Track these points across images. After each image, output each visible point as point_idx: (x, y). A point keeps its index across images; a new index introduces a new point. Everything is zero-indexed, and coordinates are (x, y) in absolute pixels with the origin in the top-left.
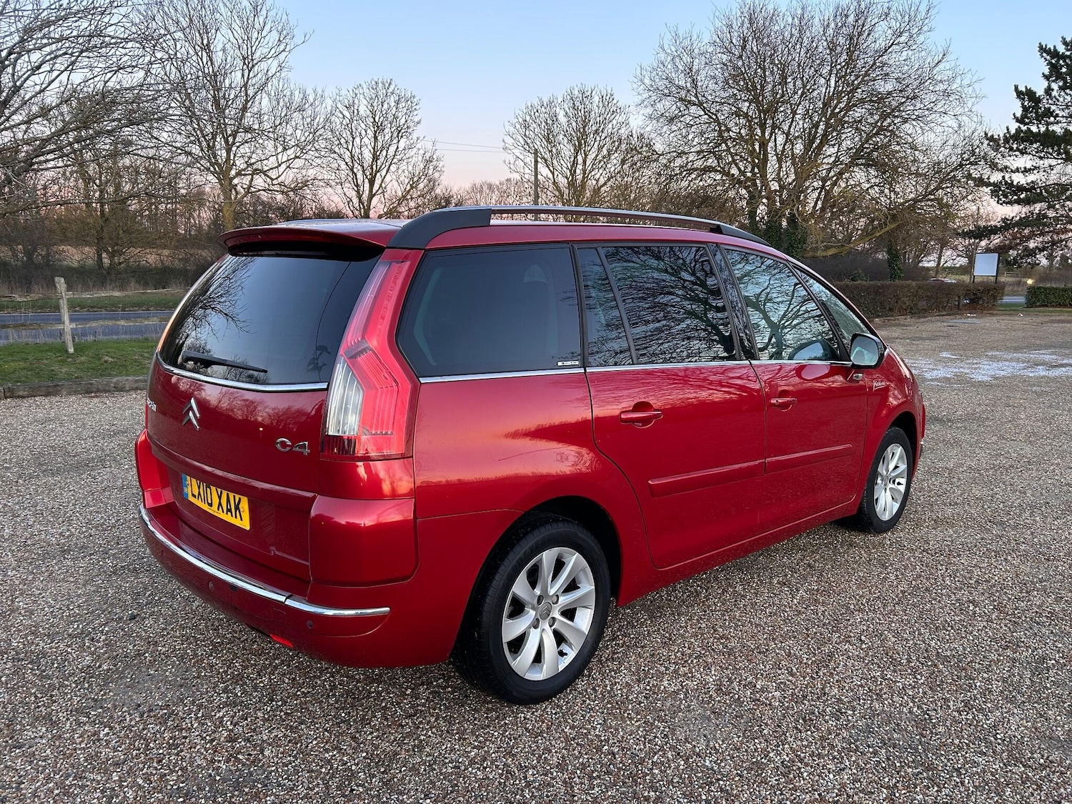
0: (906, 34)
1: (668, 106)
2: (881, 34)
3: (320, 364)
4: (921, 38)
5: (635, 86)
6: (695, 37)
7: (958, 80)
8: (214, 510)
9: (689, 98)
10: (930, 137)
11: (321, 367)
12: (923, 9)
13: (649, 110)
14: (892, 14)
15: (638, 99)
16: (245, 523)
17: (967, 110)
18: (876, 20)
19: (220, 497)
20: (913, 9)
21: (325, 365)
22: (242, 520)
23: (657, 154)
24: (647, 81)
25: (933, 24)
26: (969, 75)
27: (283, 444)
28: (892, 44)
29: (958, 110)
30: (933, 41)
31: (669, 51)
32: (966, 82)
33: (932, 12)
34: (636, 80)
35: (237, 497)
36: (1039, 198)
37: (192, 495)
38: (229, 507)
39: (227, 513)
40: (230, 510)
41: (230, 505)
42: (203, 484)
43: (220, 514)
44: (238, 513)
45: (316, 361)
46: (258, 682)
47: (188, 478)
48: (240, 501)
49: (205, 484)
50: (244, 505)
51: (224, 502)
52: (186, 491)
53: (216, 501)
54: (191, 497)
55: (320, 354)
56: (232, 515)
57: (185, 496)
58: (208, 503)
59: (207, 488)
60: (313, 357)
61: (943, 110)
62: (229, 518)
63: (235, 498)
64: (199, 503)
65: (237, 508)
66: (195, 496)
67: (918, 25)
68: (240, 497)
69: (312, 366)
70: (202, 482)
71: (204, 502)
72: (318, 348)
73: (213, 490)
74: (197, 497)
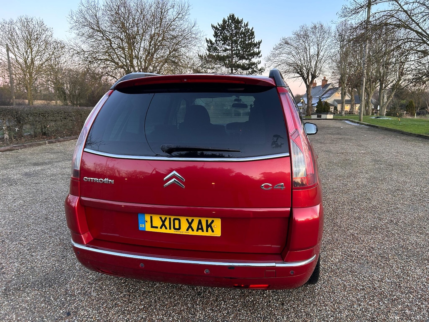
0: (181, 15)
1: (87, 30)
2: (171, 14)
4: (186, 17)
5: (68, 19)
6: (97, 2)
7: (199, 34)
8: (183, 231)
10: (191, 54)
11: (281, 145)
12: (186, 5)
13: (78, 32)
14: (175, 7)
15: (70, 26)
17: (202, 45)
18: (169, 8)
19: (190, 224)
20: (182, 5)
22: (213, 231)
23: (84, 51)
24: (75, 18)
25: (190, 12)
26: (202, 33)
27: (266, 186)
28: (177, 18)
29: (199, 45)
30: (191, 18)
32: (202, 35)
33: (190, 8)
34: (69, 17)
35: (210, 220)
37: (152, 227)
38: (200, 227)
39: (197, 231)
40: (202, 229)
41: (202, 226)
42: (170, 219)
43: (190, 232)
44: (209, 229)
45: (276, 143)
46: (198, 317)
47: (147, 217)
48: (213, 221)
49: (172, 218)
50: (217, 224)
51: (195, 225)
52: (141, 226)
53: (185, 225)
54: (148, 228)
55: (277, 139)
56: (203, 231)
57: (140, 229)
58: (175, 228)
59: (174, 220)
60: (273, 141)
61: (194, 44)
62: (200, 233)
63: (207, 221)
64: (163, 230)
65: (209, 226)
66: (157, 227)
67: (185, 12)
68: (213, 219)
69: (274, 145)
70: (168, 217)
71: (170, 229)
72: (275, 136)
73: (183, 220)
74: (159, 227)
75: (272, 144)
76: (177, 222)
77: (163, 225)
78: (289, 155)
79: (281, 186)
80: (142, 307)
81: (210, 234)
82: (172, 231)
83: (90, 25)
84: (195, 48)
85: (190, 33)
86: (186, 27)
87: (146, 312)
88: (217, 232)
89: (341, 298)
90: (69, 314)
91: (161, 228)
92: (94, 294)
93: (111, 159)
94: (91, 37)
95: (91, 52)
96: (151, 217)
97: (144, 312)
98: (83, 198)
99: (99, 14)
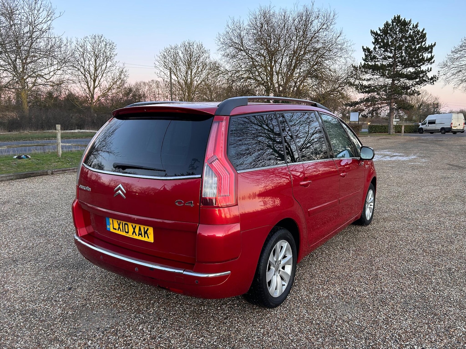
0: (326, 25)
1: (231, 50)
2: (316, 25)
3: (195, 167)
4: (331, 27)
5: (216, 42)
6: (241, 22)
7: (346, 44)
8: (130, 235)
9: (240, 47)
11: (196, 168)
12: (332, 15)
13: (223, 53)
14: (320, 17)
15: (218, 48)
16: (151, 239)
17: (349, 56)
18: (314, 19)
19: (134, 229)
20: (328, 15)
21: (197, 167)
22: (148, 238)
24: (222, 40)
25: (336, 21)
26: (350, 42)
27: (180, 203)
28: (320, 29)
29: (346, 56)
30: (336, 27)
31: (231, 27)
32: (349, 45)
33: (336, 16)
34: (217, 39)
35: (146, 228)
36: (373, 91)
37: (114, 229)
38: (140, 233)
39: (139, 236)
40: (141, 234)
41: (141, 232)
42: (122, 223)
43: (135, 237)
44: (146, 235)
45: (193, 166)
46: (149, 312)
47: (111, 220)
48: (148, 229)
49: (124, 223)
50: (151, 231)
51: (137, 230)
52: (108, 227)
53: (131, 230)
54: (112, 230)
55: (195, 162)
56: (142, 236)
57: (108, 229)
58: (126, 232)
60: (191, 164)
61: (340, 55)
62: (140, 238)
63: (144, 228)
64: (119, 232)
65: (146, 233)
66: (116, 229)
67: (330, 21)
68: (148, 227)
69: (191, 168)
70: (121, 222)
71: (123, 232)
72: (193, 160)
73: (130, 225)
74: (117, 229)
76: (126, 226)
77: (119, 228)
78: (201, 176)
80: (119, 295)
81: (146, 239)
82: (124, 234)
83: (233, 44)
84: (341, 59)
85: (335, 44)
86: (331, 37)
87: (118, 299)
90: (70, 289)
94: (234, 56)
95: (234, 71)
96: (113, 220)
97: (117, 299)
98: (79, 200)
99: (243, 34)
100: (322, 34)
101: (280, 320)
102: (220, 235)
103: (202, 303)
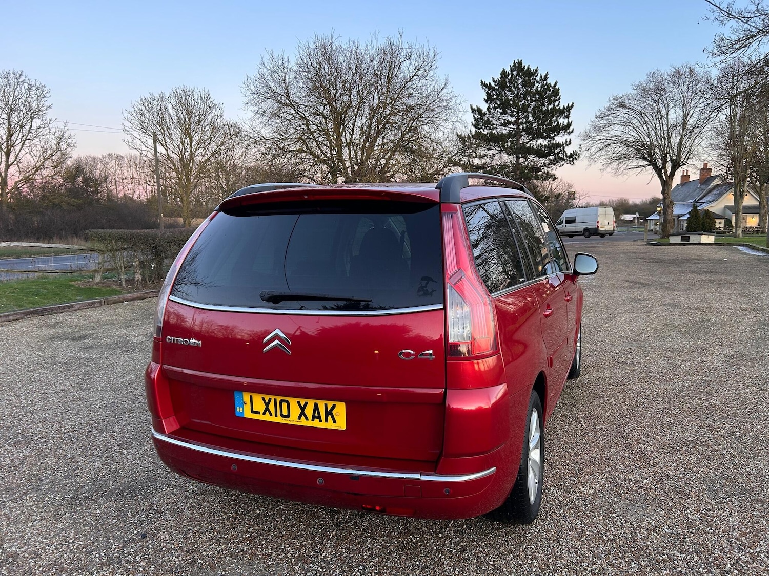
0: (422, 70)
1: (270, 105)
2: (407, 69)
3: (430, 291)
4: (431, 73)
5: (243, 90)
6: (286, 60)
7: (454, 100)
8: (294, 420)
9: (284, 100)
10: (440, 135)
11: (431, 293)
12: (431, 54)
13: (256, 108)
14: (413, 57)
15: (245, 100)
17: (459, 119)
18: (403, 59)
19: (303, 409)
20: (425, 54)
21: (433, 291)
22: (335, 422)
23: (264, 139)
24: (252, 87)
25: (437, 64)
26: (459, 97)
27: (408, 354)
28: (415, 75)
29: (454, 119)
30: (439, 74)
31: (268, 67)
32: (458, 102)
33: (437, 57)
34: (244, 86)
35: (330, 404)
37: (253, 412)
38: (316, 415)
39: (313, 420)
40: (319, 417)
41: (319, 413)
42: (275, 400)
43: (303, 422)
44: (330, 417)
45: (425, 289)
47: (246, 397)
48: (334, 406)
49: (279, 399)
50: (341, 409)
51: (309, 411)
52: (239, 410)
53: (295, 411)
54: (248, 414)
55: (427, 283)
56: (321, 421)
57: (237, 415)
58: (283, 416)
59: (281, 401)
60: (420, 285)
61: (445, 118)
62: (317, 424)
63: (326, 405)
64: (267, 418)
65: (329, 413)
66: (258, 413)
67: (429, 65)
68: (334, 403)
69: (422, 293)
70: (273, 397)
71: (276, 415)
72: (423, 279)
73: (293, 402)
74: (262, 413)
75: (419, 291)
76: (285, 405)
77: (267, 409)
78: (442, 307)
79: (430, 354)
80: (248, 535)
81: (330, 425)
82: (279, 420)
83: (274, 96)
84: (447, 124)
85: (438, 100)
86: (430, 89)
87: (249, 543)
88: (341, 424)
89: (567, 549)
90: (144, 536)
91: (264, 414)
92: (187, 512)
93: (200, 310)
94: (276, 115)
95: (276, 139)
96: (251, 397)
97: (248, 542)
98: (165, 366)
99: (290, 78)
100: (417, 83)
101: (551, 542)
102: (471, 406)
103: (406, 531)
